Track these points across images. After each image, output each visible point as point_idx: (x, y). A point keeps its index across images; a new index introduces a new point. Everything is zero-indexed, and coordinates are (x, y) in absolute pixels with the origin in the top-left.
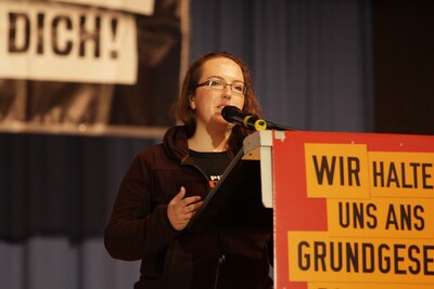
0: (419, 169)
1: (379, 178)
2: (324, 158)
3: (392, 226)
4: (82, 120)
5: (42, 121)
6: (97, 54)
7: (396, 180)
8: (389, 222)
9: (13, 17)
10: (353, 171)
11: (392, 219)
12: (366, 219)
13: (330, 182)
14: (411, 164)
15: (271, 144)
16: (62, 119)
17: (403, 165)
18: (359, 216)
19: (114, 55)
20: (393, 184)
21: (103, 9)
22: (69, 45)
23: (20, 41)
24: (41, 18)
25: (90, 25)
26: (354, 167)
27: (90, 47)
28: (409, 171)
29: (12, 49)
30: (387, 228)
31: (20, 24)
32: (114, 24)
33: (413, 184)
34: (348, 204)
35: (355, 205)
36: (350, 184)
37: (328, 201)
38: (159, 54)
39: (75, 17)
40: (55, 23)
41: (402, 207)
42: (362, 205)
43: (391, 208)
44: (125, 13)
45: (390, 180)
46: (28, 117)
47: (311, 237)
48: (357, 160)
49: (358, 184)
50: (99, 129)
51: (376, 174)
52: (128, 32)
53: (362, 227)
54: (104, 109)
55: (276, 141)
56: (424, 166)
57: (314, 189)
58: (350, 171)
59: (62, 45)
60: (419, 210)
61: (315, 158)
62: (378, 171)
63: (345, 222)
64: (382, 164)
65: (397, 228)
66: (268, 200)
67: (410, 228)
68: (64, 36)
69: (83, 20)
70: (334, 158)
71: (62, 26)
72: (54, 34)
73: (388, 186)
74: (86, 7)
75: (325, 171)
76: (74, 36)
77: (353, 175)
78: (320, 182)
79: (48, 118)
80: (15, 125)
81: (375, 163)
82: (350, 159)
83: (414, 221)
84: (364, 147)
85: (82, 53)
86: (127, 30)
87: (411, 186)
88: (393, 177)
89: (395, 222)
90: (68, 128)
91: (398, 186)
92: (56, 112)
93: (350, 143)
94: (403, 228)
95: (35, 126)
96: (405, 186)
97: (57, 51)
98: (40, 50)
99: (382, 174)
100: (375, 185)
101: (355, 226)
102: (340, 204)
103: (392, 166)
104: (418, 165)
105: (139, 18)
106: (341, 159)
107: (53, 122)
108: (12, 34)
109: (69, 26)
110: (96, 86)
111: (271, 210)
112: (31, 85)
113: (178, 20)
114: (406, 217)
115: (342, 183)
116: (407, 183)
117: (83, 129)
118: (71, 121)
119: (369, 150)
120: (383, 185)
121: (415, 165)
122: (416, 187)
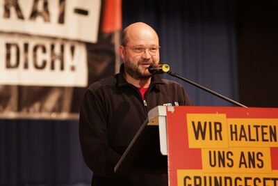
0: (260, 129)
1: (234, 135)
2: (199, 123)
3: (243, 166)
4: (54, 110)
5: (28, 111)
6: (62, 68)
7: (245, 136)
8: (241, 163)
9: (8, 46)
10: (218, 131)
11: (243, 161)
12: (227, 161)
13: (203, 138)
14: (254, 126)
15: (165, 115)
16: (41, 110)
17: (249, 126)
18: (222, 159)
19: (73, 68)
20: (243, 139)
21: (65, 40)
22: (45, 63)
23: (13, 61)
24: (26, 46)
25: (57, 50)
26: (218, 128)
27: (57, 63)
28: (253, 130)
29: (8, 66)
30: (240, 167)
31: (13, 51)
32: (73, 49)
33: (256, 138)
34: (215, 152)
35: (219, 152)
36: (216, 139)
37: (202, 151)
38: (101, 68)
39: (48, 45)
40: (35, 49)
41: (249, 153)
42: (223, 152)
43: (242, 154)
44: (80, 42)
45: (241, 136)
46: (19, 109)
47: (192, 173)
48: (220, 124)
49: (221, 139)
50: (64, 116)
51: (232, 133)
52: (81, 54)
53: (224, 166)
54: (67, 103)
55: (168, 113)
56: (263, 127)
57: (193, 143)
58: (216, 131)
59: (40, 63)
60: (260, 155)
61: (193, 123)
62: (234, 130)
63: (213, 164)
64: (236, 126)
65: (246, 167)
66: (164, 150)
67: (254, 167)
68: (41, 57)
69: (53, 47)
70: (205, 123)
71: (39, 51)
72: (35, 56)
73: (240, 140)
74: (55, 38)
75: (200, 131)
76: (47, 57)
77: (218, 133)
78: (197, 138)
79: (31, 110)
80: (11, 114)
81: (231, 126)
82: (216, 123)
83: (257, 162)
84: (225, 115)
85: (53, 67)
86: (81, 53)
87: (254, 140)
88: (243, 134)
89: (245, 163)
90: (45, 115)
91: (246, 140)
92: (37, 106)
93: (215, 113)
94: (250, 167)
95: (24, 115)
96: (250, 140)
97: (37, 67)
98: (26, 66)
99: (236, 133)
100: (232, 140)
101: (220, 166)
102: (210, 152)
103: (242, 127)
104: (259, 126)
105: (88, 45)
106: (210, 123)
107: (35, 112)
108: (8, 56)
109: (44, 50)
110: (62, 89)
111: (166, 156)
112: (20, 88)
113: (113, 46)
114: (252, 160)
115: (211, 139)
116: (252, 138)
117: (54, 116)
118: (47, 111)
119: (228, 117)
120: (236, 140)
121: (257, 127)
122: (258, 140)
